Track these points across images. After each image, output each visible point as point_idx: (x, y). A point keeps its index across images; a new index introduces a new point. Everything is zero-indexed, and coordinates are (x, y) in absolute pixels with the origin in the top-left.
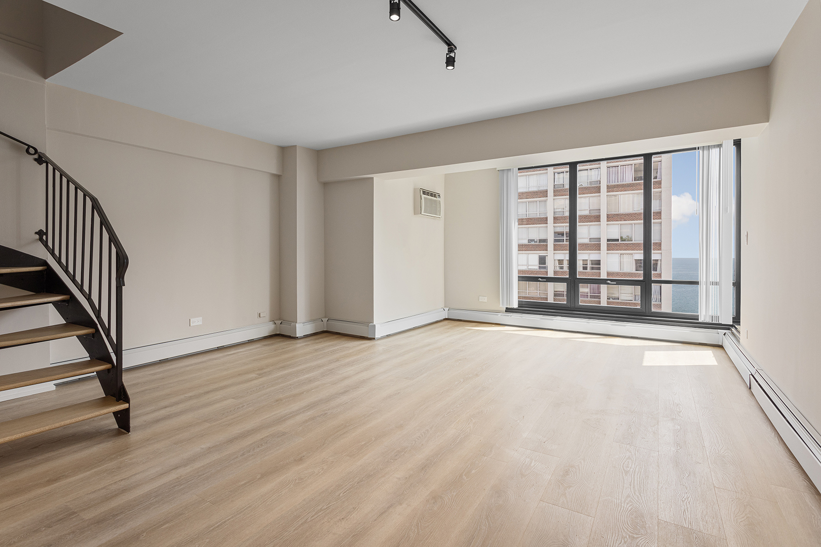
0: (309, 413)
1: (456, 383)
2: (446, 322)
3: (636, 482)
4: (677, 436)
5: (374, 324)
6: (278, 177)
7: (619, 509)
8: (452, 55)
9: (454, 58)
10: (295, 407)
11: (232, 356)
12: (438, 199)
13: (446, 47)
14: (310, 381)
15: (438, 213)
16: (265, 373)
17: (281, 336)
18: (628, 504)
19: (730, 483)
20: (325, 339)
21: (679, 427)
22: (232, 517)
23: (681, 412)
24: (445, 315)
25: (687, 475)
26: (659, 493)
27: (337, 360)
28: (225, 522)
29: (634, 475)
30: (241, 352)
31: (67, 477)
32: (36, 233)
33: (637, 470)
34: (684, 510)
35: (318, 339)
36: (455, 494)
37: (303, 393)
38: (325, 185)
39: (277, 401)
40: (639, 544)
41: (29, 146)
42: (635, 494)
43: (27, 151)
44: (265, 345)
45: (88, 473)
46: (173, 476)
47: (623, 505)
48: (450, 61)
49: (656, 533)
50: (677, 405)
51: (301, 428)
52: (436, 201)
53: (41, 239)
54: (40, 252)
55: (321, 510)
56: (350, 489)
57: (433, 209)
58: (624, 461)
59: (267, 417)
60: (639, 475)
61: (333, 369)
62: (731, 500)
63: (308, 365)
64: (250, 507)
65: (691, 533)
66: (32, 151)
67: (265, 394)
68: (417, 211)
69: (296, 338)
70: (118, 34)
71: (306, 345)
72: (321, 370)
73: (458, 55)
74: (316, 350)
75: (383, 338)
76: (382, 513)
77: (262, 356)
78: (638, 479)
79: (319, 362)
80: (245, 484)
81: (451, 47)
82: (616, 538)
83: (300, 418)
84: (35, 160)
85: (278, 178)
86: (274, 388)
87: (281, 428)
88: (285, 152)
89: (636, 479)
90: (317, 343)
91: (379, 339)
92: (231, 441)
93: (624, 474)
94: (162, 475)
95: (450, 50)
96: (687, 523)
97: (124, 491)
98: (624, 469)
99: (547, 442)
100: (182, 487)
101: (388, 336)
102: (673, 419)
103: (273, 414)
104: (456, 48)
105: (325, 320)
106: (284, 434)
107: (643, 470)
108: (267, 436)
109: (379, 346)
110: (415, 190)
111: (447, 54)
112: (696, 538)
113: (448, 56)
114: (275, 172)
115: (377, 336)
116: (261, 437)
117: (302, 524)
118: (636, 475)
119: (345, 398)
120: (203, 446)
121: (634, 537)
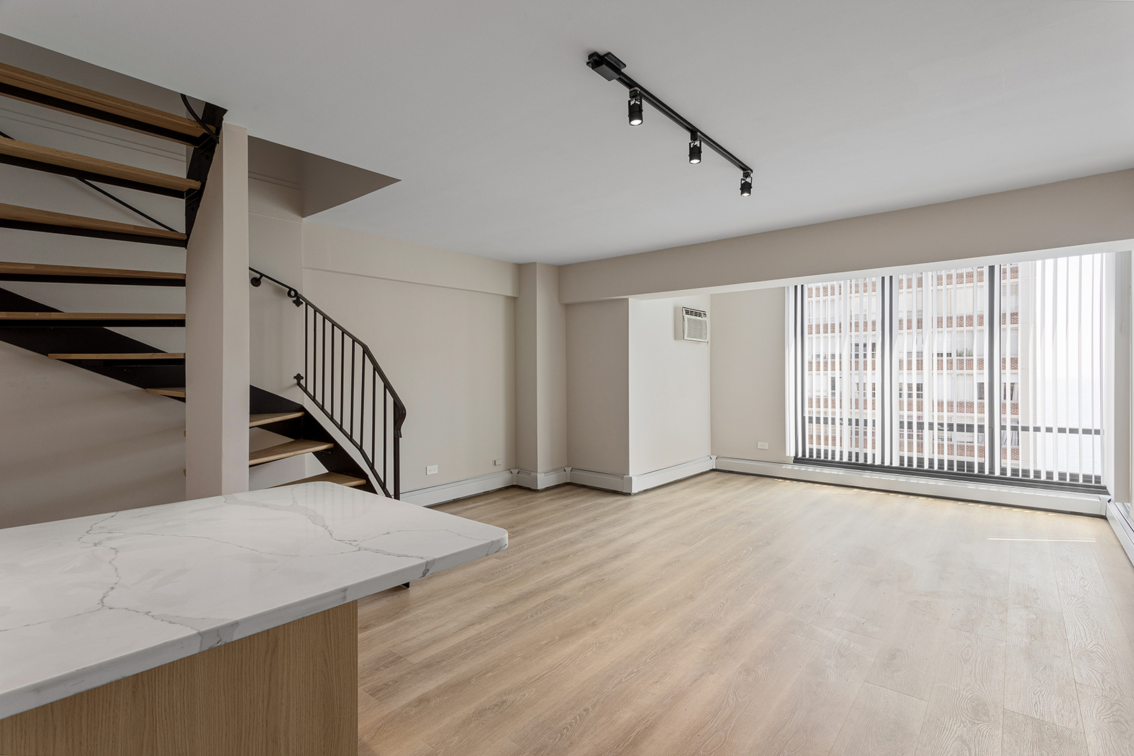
0: (584, 578)
1: (744, 552)
2: (713, 474)
3: (977, 671)
4: (1031, 626)
5: (630, 475)
6: (514, 299)
7: (957, 696)
8: (748, 180)
9: (751, 184)
10: (566, 570)
11: (473, 510)
12: (704, 319)
13: (742, 172)
14: (572, 542)
15: (704, 337)
16: (517, 531)
17: (519, 488)
18: (967, 692)
19: (1096, 680)
20: (572, 493)
21: (1035, 616)
22: (548, 672)
23: (1038, 599)
24: (712, 465)
25: (1042, 668)
26: (1006, 684)
27: (595, 519)
28: (543, 675)
29: (975, 665)
30: (481, 506)
31: (375, 626)
32: (295, 377)
33: (979, 659)
34: (1036, 703)
35: (562, 492)
36: (768, 668)
37: (569, 555)
38: (568, 307)
39: (544, 563)
40: (980, 729)
41: (291, 289)
42: (976, 683)
43: (289, 294)
44: (504, 499)
45: (392, 624)
46: (472, 632)
47: (962, 692)
48: (746, 188)
49: (1001, 721)
50: (1034, 591)
51: (581, 593)
52: (700, 321)
53: (299, 384)
54: (298, 397)
55: (632, 673)
56: (655, 656)
57: (698, 332)
58: (962, 650)
59: (540, 580)
60: (981, 664)
61: (593, 530)
62: (1095, 697)
63: (562, 524)
64: (560, 664)
65: (1043, 724)
66: (293, 293)
67: (528, 555)
68: (678, 335)
69: (537, 491)
70: (392, 181)
71: (551, 500)
72: (580, 531)
73: (755, 179)
74: (566, 506)
75: (639, 493)
76: (695, 681)
77: (506, 511)
78: (981, 669)
79: (574, 521)
80: (547, 644)
81: (747, 171)
82: (954, 722)
83: (577, 583)
84: (294, 302)
85: (513, 302)
86: (535, 549)
87: (561, 591)
88: (522, 271)
89: (977, 668)
90: (563, 497)
91: (635, 494)
92: (515, 601)
93: (963, 663)
94: (462, 630)
95: (746, 175)
96: (1038, 715)
97: (435, 641)
98: (962, 658)
99: (866, 624)
100: (487, 642)
101: (646, 491)
102: (1027, 607)
103: (545, 576)
104: (752, 171)
105: (568, 469)
106: (565, 598)
107: (986, 661)
108: (549, 600)
109: (638, 503)
110: (676, 309)
111: (742, 179)
112: (1048, 729)
113: (743, 182)
114: (510, 294)
115: (634, 491)
116: (544, 600)
117: (618, 683)
118: (977, 664)
119: (617, 564)
120: (488, 606)
121: (975, 723)
